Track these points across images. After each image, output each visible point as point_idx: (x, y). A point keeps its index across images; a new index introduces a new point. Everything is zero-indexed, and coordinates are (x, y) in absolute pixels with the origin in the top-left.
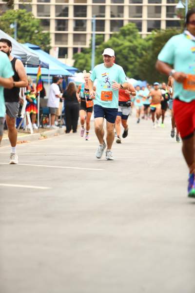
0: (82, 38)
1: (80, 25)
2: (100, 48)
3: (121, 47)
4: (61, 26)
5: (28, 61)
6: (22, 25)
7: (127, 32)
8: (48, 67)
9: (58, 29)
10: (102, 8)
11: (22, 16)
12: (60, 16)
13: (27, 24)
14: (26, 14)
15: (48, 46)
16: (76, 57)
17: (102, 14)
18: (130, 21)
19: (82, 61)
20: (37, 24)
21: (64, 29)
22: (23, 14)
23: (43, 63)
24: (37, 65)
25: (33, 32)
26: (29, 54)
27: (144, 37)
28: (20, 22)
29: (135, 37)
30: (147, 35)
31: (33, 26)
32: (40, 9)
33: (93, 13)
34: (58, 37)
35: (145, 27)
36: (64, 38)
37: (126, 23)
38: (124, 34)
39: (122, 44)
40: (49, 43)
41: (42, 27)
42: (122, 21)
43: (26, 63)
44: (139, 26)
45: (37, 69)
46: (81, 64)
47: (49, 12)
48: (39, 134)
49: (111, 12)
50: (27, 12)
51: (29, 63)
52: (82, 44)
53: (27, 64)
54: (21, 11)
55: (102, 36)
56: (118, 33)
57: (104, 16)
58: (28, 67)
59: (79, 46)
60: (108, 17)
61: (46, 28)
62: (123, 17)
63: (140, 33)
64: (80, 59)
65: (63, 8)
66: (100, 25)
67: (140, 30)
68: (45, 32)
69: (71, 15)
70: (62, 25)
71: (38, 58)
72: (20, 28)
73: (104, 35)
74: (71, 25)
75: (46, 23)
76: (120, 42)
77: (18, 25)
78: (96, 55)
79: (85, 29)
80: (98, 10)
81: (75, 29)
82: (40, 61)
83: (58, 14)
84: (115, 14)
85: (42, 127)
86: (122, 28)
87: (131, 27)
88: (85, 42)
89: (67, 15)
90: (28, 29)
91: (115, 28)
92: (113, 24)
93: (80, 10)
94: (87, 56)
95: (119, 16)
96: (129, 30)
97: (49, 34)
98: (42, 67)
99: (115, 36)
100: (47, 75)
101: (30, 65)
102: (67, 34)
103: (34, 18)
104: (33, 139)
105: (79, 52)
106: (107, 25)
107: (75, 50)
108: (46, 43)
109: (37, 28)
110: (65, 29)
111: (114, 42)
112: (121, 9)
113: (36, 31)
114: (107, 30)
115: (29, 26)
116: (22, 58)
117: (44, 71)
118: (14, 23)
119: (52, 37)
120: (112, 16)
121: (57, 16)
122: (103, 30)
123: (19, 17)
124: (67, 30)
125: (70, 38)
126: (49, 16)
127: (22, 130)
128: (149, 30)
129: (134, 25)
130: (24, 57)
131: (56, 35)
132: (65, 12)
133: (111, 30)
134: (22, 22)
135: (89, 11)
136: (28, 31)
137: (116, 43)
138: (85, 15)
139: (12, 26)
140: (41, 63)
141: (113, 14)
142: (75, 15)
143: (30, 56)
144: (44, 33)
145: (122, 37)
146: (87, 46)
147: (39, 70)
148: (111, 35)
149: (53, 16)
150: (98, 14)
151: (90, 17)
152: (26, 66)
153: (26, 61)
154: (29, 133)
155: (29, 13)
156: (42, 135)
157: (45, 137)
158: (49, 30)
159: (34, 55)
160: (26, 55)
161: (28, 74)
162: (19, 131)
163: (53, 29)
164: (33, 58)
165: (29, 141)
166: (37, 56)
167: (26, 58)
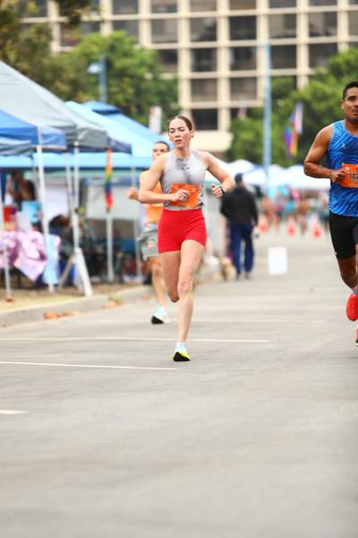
0: (249, 86)
1: (243, 58)
2: (286, 106)
3: (332, 102)
4: (205, 63)
5: (82, 141)
6: (119, 63)
7: (344, 67)
8: (128, 150)
9: (197, 67)
10: (291, 21)
11: (117, 44)
12: (201, 40)
13: (128, 62)
14: (127, 40)
16: (235, 128)
17: (290, 32)
18: (351, 44)
19: (247, 136)
20: (150, 60)
21: (208, 68)
22: (118, 40)
23: (118, 143)
24: (103, 145)
26: (81, 124)
28: (113, 57)
31: (142, 64)
32: (158, 27)
33: (271, 29)
34: (198, 87)
36: (209, 88)
37: (343, 48)
38: (338, 72)
41: (160, 67)
42: (335, 46)
43: (76, 144)
46: (245, 141)
47: (175, 33)
48: (103, 298)
49: (311, 26)
50: (130, 35)
51: (84, 144)
52: (248, 99)
53: (79, 147)
54: (120, 34)
55: (290, 81)
56: (323, 70)
57: (294, 36)
58: (80, 152)
59: (243, 103)
60: (303, 38)
61: (170, 67)
62: (336, 34)
64: (244, 130)
65: (209, 23)
66: (284, 56)
68: (167, 76)
69: (224, 40)
70: (204, 59)
71: (104, 133)
72: (112, 72)
73: (295, 78)
74: (224, 59)
75: (170, 57)
76: (329, 90)
77: (109, 65)
78: (273, 124)
79: (253, 66)
80: (280, 23)
81: (234, 67)
82: (109, 140)
83: (196, 36)
84: (319, 29)
85: (121, 282)
86: (332, 60)
87: (352, 58)
88: (254, 94)
89: (213, 38)
90: (132, 71)
91: (320, 61)
92: (317, 52)
93: (243, 27)
94: (257, 124)
95: (328, 34)
96: (348, 63)
97: (176, 81)
98: (115, 150)
99: (320, 78)
100: (127, 169)
101: (84, 149)
102: (215, 80)
103: (143, 50)
104: (87, 308)
105: (242, 117)
106: (303, 56)
107: (234, 112)
109: (151, 68)
110: (211, 67)
111: (316, 91)
112: (331, 19)
113: (148, 76)
114: (303, 68)
115: (131, 65)
116: (68, 135)
117: (118, 159)
118: (96, 61)
119: (184, 91)
120: (312, 34)
121: (193, 41)
122: (293, 65)
123: (112, 48)
124: (216, 71)
125: (224, 89)
126: (176, 41)
130: (72, 131)
131: (194, 82)
132: (211, 33)
133: (312, 64)
134: (117, 57)
135: (263, 28)
136: (132, 77)
137: (319, 94)
138: (253, 36)
139: (95, 69)
140: (113, 143)
141: (314, 30)
142: (233, 37)
143: (83, 130)
144: (164, 80)
145: (332, 80)
146: (257, 103)
147: (108, 159)
148: (310, 77)
149: (185, 42)
150: (280, 32)
151: (263, 40)
152: (76, 150)
153: (75, 140)
154: (83, 294)
155: (133, 38)
156: (111, 299)
157: (118, 302)
158: (176, 70)
159: (94, 127)
160: (74, 127)
161: (82, 169)
162: (60, 293)
163: (185, 70)
164: (93, 133)
165: (76, 313)
166: (102, 129)
167: (75, 134)
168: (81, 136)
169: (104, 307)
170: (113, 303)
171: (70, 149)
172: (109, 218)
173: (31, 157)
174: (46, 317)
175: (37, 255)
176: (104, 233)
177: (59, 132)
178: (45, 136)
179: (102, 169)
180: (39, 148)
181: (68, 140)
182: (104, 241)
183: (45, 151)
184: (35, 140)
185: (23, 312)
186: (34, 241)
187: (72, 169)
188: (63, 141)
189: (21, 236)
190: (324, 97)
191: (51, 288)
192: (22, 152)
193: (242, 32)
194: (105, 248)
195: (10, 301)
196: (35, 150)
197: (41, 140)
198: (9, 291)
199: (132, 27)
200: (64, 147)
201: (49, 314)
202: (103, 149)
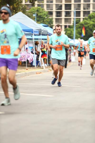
0: (69, 21)
1: (68, 14)
2: (78, 25)
3: (89, 25)
4: (59, 15)
5: (42, 33)
6: (39, 15)
7: (92, 17)
9: (57, 16)
10: (79, 5)
11: (39, 10)
12: (58, 9)
13: (41, 14)
14: (41, 9)
15: (52, 25)
16: (66, 30)
18: (93, 11)
19: (69, 32)
20: (46, 14)
21: (60, 16)
22: (39, 9)
25: (44, 18)
26: (42, 29)
28: (38, 13)
31: (44, 15)
32: (48, 6)
33: (74, 8)
36: (60, 21)
37: (91, 12)
38: (90, 18)
39: (89, 23)
40: (52, 23)
41: (49, 16)
42: (89, 12)
43: (41, 33)
46: (68, 33)
47: (52, 8)
48: (48, 69)
49: (84, 7)
50: (42, 8)
52: (69, 24)
53: (42, 34)
54: (39, 7)
55: (79, 19)
56: (87, 17)
57: (80, 9)
58: (42, 35)
59: (68, 24)
60: (82, 10)
61: (51, 16)
62: (90, 9)
64: (68, 31)
65: (60, 5)
66: (78, 14)
69: (63, 10)
70: (59, 14)
71: (47, 31)
72: (38, 16)
74: (63, 14)
75: (51, 13)
76: (88, 22)
77: (37, 15)
78: (76, 29)
79: (70, 16)
80: (77, 6)
81: (66, 16)
82: (48, 32)
83: (57, 8)
84: (86, 8)
85: (49, 66)
86: (89, 15)
87: (94, 14)
88: (70, 22)
89: (61, 9)
91: (86, 15)
92: (85, 13)
93: (68, 7)
94: (72, 29)
95: (88, 9)
96: (93, 16)
97: (52, 19)
98: (49, 35)
99: (86, 19)
101: (43, 35)
102: (61, 19)
103: (45, 11)
104: (45, 71)
105: (68, 28)
107: (66, 26)
108: (51, 23)
109: (47, 16)
111: (85, 22)
112: (89, 6)
113: (46, 18)
114: (82, 16)
115: (42, 15)
116: (39, 31)
118: (35, 14)
119: (54, 20)
120: (84, 9)
121: (56, 10)
122: (80, 16)
123: (38, 11)
124: (61, 17)
125: (63, 21)
126: (52, 10)
127: (39, 67)
131: (56, 19)
132: (60, 7)
133: (84, 16)
134: (39, 13)
136: (42, 18)
137: (86, 23)
138: (71, 9)
139: (34, 15)
140: (49, 33)
141: (84, 8)
142: (66, 9)
143: (43, 30)
144: (50, 18)
145: (89, 20)
146: (72, 24)
148: (83, 19)
149: (54, 10)
150: (77, 8)
151: (73, 10)
152: (41, 35)
154: (43, 68)
156: (49, 70)
158: (52, 16)
160: (41, 29)
161: (42, 39)
163: (54, 16)
164: (45, 31)
165: (43, 73)
166: (46, 30)
167: (41, 31)
168: (42, 32)
169: (48, 71)
170: (50, 70)
171: (40, 34)
173: (32, 36)
174: (36, 73)
177: (37, 30)
178: (35, 31)
179: (46, 39)
183: (35, 35)
184: (33, 32)
185: (32, 72)
187: (40, 39)
190: (87, 24)
191: (35, 67)
195: (27, 69)
196: (32, 35)
198: (27, 67)
199: (42, 6)
200: (38, 34)
202: (47, 35)
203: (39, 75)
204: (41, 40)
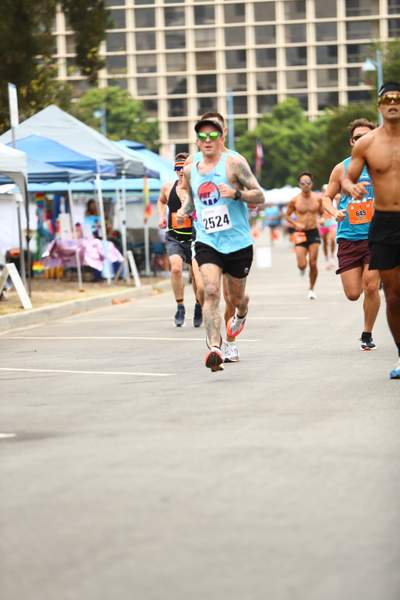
1: (207, 105)
2: (242, 142)
3: (276, 138)
4: (177, 109)
5: (127, 170)
6: (114, 111)
7: (285, 113)
8: (157, 177)
9: (173, 114)
10: (242, 78)
11: (113, 97)
12: (175, 93)
14: (120, 93)
15: (156, 142)
17: (242, 86)
18: (290, 95)
20: (138, 109)
21: (181, 114)
22: (113, 93)
23: (151, 172)
24: (141, 173)
25: (132, 123)
26: (126, 158)
27: (313, 119)
28: (110, 107)
29: (298, 120)
30: (319, 116)
31: (131, 111)
32: (142, 84)
33: (228, 84)
34: (174, 128)
35: (313, 103)
36: (182, 128)
37: (282, 99)
38: (280, 116)
39: (277, 133)
40: (158, 137)
41: (145, 113)
42: (275, 97)
43: (123, 172)
44: (304, 102)
45: (141, 180)
47: (156, 88)
48: (149, 287)
49: (258, 83)
50: (121, 90)
51: (129, 172)
53: (126, 174)
54: (112, 89)
55: (243, 123)
56: (269, 115)
57: (245, 90)
58: (126, 178)
60: (252, 91)
61: (151, 113)
62: (276, 88)
63: (305, 113)
65: (179, 80)
66: (240, 104)
67: (306, 108)
68: (151, 120)
69: (192, 92)
70: (177, 107)
71: (142, 164)
72: (110, 117)
73: (247, 120)
74: (193, 107)
75: (152, 106)
76: (274, 129)
77: (108, 113)
80: (235, 80)
82: (145, 169)
83: (171, 90)
84: (264, 84)
85: (155, 276)
86: (275, 108)
87: (290, 105)
89: (184, 91)
90: (124, 117)
91: (266, 108)
92: (262, 101)
93: (207, 82)
95: (270, 88)
96: (287, 109)
97: (157, 123)
98: (150, 177)
99: (267, 120)
101: (129, 176)
102: (186, 123)
103: (131, 101)
104: (139, 295)
106: (252, 104)
108: (153, 138)
109: (139, 114)
110: (183, 113)
111: (264, 130)
112: (272, 77)
113: (137, 120)
114: (252, 112)
115: (124, 113)
116: (117, 165)
117: (152, 183)
118: (98, 109)
119: (163, 129)
120: (259, 88)
121: (169, 94)
122: (245, 112)
123: (108, 99)
124: (187, 116)
126: (156, 94)
127: (121, 282)
128: (321, 108)
129: (295, 101)
130: (119, 163)
131: (171, 124)
132: (182, 86)
133: (259, 110)
134: (113, 106)
135: (221, 83)
136: (124, 121)
137: (267, 132)
138: (214, 90)
139: (98, 115)
140: (147, 171)
141: (260, 85)
142: (200, 90)
143: (128, 162)
144: (148, 124)
145: (276, 122)
147: (145, 183)
148: (259, 120)
149: (163, 94)
150: (235, 87)
151: (223, 92)
152: (123, 177)
153: (122, 169)
154: (133, 285)
155: (123, 92)
156: (154, 289)
157: (160, 291)
158: (156, 116)
159: (135, 160)
160: (121, 160)
161: (128, 191)
162: (117, 284)
163: (163, 115)
164: (134, 164)
165: (133, 299)
166: (140, 161)
167: (122, 165)
168: (126, 167)
169: (150, 295)
170: (156, 292)
171: (119, 176)
172: (146, 227)
173: (92, 182)
174: (114, 303)
175: (98, 256)
176: (143, 239)
177: (110, 163)
178: (102, 167)
179: (140, 191)
180: (98, 176)
181: (117, 170)
182: (143, 244)
183: (103, 178)
184: (95, 169)
185: (98, 300)
186: (95, 246)
187: (120, 191)
188: (113, 170)
189: (85, 242)
190: (270, 135)
191: (109, 281)
192: (87, 179)
193: (205, 87)
194: (143, 250)
195: (82, 291)
196: (95, 178)
197: (99, 170)
198: (80, 284)
199: (124, 83)
200: (114, 175)
201: (116, 300)
202: (141, 176)
203: (121, 306)
204: (124, 194)
